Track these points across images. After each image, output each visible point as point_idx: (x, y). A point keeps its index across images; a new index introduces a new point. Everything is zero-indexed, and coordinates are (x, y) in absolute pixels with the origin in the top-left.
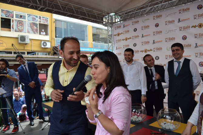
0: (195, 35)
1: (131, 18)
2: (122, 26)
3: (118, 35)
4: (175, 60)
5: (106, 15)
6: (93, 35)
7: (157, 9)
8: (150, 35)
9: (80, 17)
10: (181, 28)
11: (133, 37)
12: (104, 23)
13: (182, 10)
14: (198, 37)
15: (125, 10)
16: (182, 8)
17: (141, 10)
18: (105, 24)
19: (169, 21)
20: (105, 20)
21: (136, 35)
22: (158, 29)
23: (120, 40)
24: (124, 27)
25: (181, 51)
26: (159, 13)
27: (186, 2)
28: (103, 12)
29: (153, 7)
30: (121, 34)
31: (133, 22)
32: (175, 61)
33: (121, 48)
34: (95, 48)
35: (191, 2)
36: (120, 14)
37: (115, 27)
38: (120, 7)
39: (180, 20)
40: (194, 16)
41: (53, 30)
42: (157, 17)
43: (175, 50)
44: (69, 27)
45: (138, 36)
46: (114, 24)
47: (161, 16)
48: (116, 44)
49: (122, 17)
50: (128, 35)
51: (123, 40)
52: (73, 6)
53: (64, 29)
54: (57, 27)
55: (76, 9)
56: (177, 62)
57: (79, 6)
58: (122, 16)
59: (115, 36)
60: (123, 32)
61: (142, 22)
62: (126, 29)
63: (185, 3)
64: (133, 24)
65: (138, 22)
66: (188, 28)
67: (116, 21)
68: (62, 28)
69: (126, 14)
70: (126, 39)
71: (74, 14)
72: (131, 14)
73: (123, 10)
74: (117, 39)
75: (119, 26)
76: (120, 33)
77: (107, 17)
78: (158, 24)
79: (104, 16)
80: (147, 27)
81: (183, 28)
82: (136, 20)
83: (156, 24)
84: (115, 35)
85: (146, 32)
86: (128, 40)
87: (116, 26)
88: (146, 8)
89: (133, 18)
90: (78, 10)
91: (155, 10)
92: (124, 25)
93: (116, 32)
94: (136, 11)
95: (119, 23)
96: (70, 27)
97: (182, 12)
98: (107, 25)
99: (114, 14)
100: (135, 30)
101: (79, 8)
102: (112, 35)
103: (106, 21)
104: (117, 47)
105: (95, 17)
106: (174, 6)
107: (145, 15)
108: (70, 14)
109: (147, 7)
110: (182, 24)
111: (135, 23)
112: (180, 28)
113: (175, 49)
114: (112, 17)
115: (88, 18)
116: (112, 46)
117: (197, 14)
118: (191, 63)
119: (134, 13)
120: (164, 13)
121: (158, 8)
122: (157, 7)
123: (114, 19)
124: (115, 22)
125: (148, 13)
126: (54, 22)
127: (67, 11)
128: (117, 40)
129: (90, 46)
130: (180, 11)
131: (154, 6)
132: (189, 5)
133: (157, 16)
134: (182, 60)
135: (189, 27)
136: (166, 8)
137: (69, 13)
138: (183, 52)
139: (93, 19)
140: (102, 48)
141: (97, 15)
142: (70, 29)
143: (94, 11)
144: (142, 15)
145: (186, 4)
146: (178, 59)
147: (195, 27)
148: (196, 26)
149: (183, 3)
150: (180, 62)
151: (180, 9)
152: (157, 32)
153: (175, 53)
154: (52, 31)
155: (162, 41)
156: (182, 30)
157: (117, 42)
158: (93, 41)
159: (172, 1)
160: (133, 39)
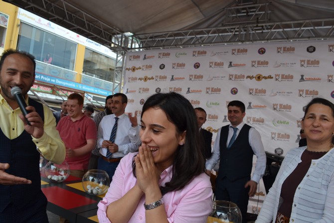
0: (250, 90)
1: (158, 46)
2: (142, 57)
3: (134, 69)
4: (231, 125)
5: (118, 34)
6: (84, 62)
7: (200, 41)
8: (184, 78)
9: (74, 26)
10: (232, 76)
11: (156, 76)
12: (113, 45)
13: (237, 50)
14: (254, 93)
15: (151, 31)
16: (237, 48)
17: (176, 38)
18: (114, 47)
19: (216, 63)
20: (115, 42)
21: (163, 75)
22: (197, 72)
23: (134, 79)
24: (145, 58)
25: (241, 113)
26: (202, 48)
27: (243, 39)
28: (114, 27)
29: (194, 36)
30: (137, 69)
31: (160, 54)
32: (231, 127)
33: (135, 91)
34: (85, 84)
35: (251, 41)
36: (141, 36)
37: (130, 56)
38: (143, 25)
39: (232, 64)
40: (253, 62)
41: (13, 39)
42: (198, 54)
43: (233, 112)
44: (44, 40)
45: (165, 78)
46: (129, 51)
47: (205, 53)
48: (127, 83)
49: (144, 42)
50: (149, 73)
51: (140, 79)
52: (66, 5)
53: (36, 42)
54: (22, 35)
55: (69, 13)
56: (233, 128)
57: (76, 8)
58: (143, 40)
59: (127, 71)
60: (141, 67)
61: (174, 56)
62: (148, 62)
63: (242, 42)
64: (159, 57)
65: (169, 54)
66: (241, 78)
67: (133, 47)
68: (30, 40)
69: (151, 38)
70: (146, 79)
71: (65, 20)
72: (159, 40)
73: (147, 31)
74: (130, 76)
75: (136, 55)
76: (137, 67)
77: (119, 38)
78: (199, 64)
79: (114, 34)
80: (183, 65)
81: (234, 76)
82: (166, 51)
83: (196, 63)
84: (128, 69)
85: (178, 72)
86: (148, 80)
87: (131, 54)
88: (183, 36)
89: (161, 48)
90: (73, 15)
91: (197, 42)
92: (145, 55)
93: (130, 65)
94: (169, 37)
95: (137, 50)
96: (47, 40)
97: (236, 53)
98: (117, 49)
99: (132, 34)
100: (162, 67)
101: (75, 12)
102: (122, 68)
103: (117, 43)
104: (127, 89)
105: (99, 32)
106: (226, 42)
107: (181, 47)
108: (58, 19)
109: (186, 35)
110: (233, 71)
111: (163, 55)
112: (230, 75)
113: (232, 110)
114: (127, 38)
115: (88, 32)
116: (121, 86)
117: (257, 60)
118: (251, 132)
119: (163, 40)
120: (210, 49)
121: (202, 39)
122: (201, 37)
123: (130, 42)
124: (131, 48)
125: (186, 44)
126: (19, 25)
127: (53, 12)
128: (129, 78)
129: (77, 79)
130: (234, 51)
131: (197, 36)
132: (247, 45)
133: (199, 52)
134: (240, 127)
135: (243, 76)
136: (214, 43)
137: (57, 17)
138: (244, 115)
139: (96, 35)
140: (97, 86)
141: (103, 31)
142: (45, 44)
143: (100, 22)
144: (176, 45)
145: (244, 43)
146: (235, 124)
147: (251, 78)
148: (253, 78)
149: (239, 41)
150: (237, 129)
151: (234, 48)
152: (195, 75)
153: (232, 115)
154: (11, 41)
155: (201, 91)
156: (233, 79)
157: (129, 82)
158: (83, 72)
159: (223, 34)
160: (156, 80)
